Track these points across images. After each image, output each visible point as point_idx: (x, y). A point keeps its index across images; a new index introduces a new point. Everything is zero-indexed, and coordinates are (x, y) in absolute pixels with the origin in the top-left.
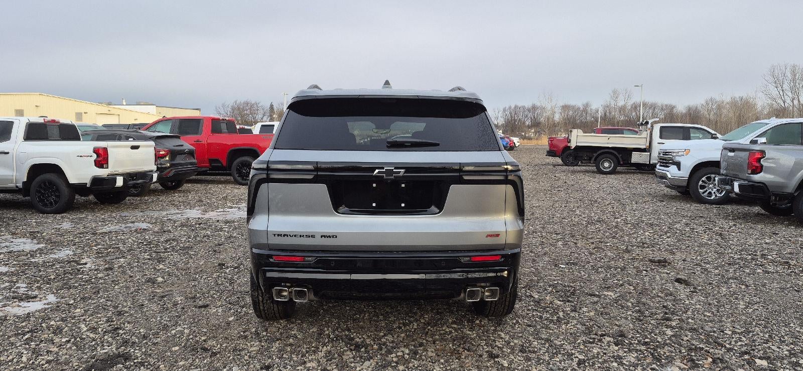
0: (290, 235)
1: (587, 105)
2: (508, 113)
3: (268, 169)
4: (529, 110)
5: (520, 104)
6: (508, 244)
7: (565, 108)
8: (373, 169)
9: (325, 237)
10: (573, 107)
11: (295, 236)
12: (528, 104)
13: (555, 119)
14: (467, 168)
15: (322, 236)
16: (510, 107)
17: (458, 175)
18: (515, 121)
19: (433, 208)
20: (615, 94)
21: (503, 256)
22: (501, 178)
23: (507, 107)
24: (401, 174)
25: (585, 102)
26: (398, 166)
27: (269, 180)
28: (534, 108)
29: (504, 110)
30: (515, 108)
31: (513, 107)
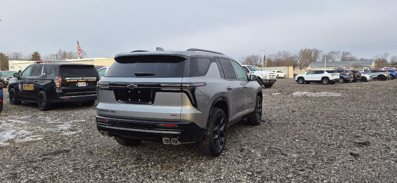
0: (103, 111)
6: (181, 119)
8: (126, 85)
9: (112, 112)
14: (162, 85)
17: (158, 88)
19: (150, 102)
21: (177, 125)
22: (180, 90)
24: (136, 87)
26: (135, 83)
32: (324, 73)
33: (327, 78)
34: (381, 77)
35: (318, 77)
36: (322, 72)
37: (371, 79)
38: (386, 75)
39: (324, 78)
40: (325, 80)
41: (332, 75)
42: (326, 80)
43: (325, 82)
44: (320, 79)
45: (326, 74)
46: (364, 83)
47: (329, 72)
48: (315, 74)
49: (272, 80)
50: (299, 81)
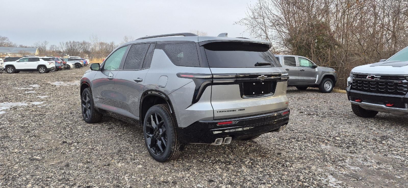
0: (225, 111)
1: (112, 43)
2: (69, 45)
3: (213, 78)
4: (81, 44)
5: (76, 41)
7: (102, 44)
10: (106, 44)
11: (228, 111)
12: (81, 41)
13: (96, 49)
15: (239, 110)
16: (70, 42)
17: (280, 78)
18: (74, 50)
20: (126, 38)
23: (69, 42)
25: (111, 41)
27: (212, 84)
28: (84, 43)
29: (67, 43)
30: (73, 42)
31: (72, 42)
32: (39, 60)
33: (44, 66)
34: (77, 65)
35: (34, 65)
36: (37, 60)
37: (74, 67)
38: (81, 63)
39: (40, 66)
40: (41, 69)
41: (49, 63)
42: (43, 69)
43: (42, 70)
44: (36, 68)
45: (42, 62)
46: (68, 71)
47: (45, 59)
48: (28, 61)
49: (2, 69)
50: (8, 70)
